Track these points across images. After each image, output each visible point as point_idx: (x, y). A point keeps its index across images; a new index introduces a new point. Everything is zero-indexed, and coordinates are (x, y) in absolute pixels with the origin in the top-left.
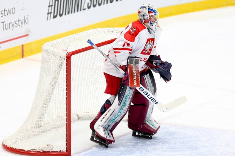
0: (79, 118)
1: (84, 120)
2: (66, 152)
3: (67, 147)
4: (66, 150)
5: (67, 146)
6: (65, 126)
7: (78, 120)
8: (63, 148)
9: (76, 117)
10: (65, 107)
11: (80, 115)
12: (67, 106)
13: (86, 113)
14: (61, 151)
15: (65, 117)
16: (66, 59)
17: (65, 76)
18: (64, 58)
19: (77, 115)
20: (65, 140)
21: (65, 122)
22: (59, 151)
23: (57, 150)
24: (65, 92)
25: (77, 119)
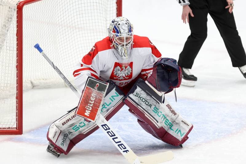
0: (34, 86)
2: (15, 129)
3: (17, 123)
4: (16, 127)
5: (17, 121)
6: (16, 96)
7: (33, 88)
8: (12, 124)
9: (30, 85)
10: (14, 71)
11: (35, 82)
12: (17, 70)
13: (43, 79)
14: (9, 128)
15: (15, 85)
16: (16, 10)
17: (15, 32)
18: (15, 10)
19: (32, 83)
20: (15, 114)
21: (15, 91)
22: (7, 128)
23: (4, 127)
24: (15, 52)
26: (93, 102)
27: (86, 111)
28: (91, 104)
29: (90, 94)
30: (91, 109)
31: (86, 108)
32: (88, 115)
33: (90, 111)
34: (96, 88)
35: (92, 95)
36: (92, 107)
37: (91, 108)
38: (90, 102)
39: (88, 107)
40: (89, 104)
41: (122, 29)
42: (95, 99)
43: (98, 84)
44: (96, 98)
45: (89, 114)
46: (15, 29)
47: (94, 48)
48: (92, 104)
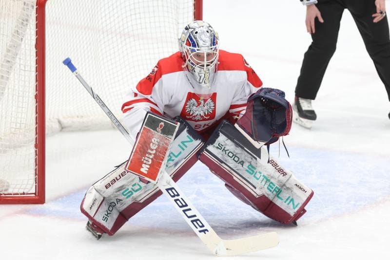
0: (63, 128)
1: (73, 131)
2: (34, 195)
3: (36, 186)
4: (34, 192)
5: (36, 183)
6: (34, 142)
7: (61, 131)
8: (29, 187)
9: (57, 126)
10: (32, 104)
11: (65, 121)
12: (37, 102)
13: (78, 117)
14: (24, 194)
15: (33, 126)
16: (35, 7)
17: (34, 42)
18: (33, 7)
19: (59, 122)
20: (33, 172)
21: (32, 136)
22: (21, 194)
23: (16, 191)
24: (33, 74)
25: (60, 129)
26: (154, 152)
27: (143, 165)
28: (150, 154)
29: (150, 138)
30: (150, 163)
31: (143, 160)
32: (146, 172)
33: (149, 165)
34: (159, 129)
35: (153, 140)
36: (152, 159)
37: (150, 161)
38: (149, 151)
39: (146, 158)
40: (147, 155)
41: (201, 40)
42: (157, 146)
43: (162, 123)
44: (159, 145)
45: (148, 170)
46: (34, 38)
47: (156, 69)
48: (153, 155)
